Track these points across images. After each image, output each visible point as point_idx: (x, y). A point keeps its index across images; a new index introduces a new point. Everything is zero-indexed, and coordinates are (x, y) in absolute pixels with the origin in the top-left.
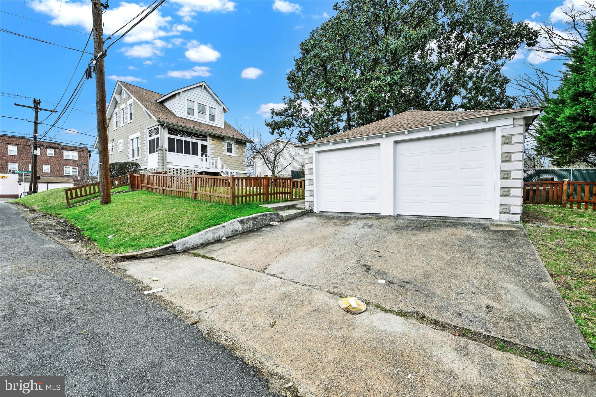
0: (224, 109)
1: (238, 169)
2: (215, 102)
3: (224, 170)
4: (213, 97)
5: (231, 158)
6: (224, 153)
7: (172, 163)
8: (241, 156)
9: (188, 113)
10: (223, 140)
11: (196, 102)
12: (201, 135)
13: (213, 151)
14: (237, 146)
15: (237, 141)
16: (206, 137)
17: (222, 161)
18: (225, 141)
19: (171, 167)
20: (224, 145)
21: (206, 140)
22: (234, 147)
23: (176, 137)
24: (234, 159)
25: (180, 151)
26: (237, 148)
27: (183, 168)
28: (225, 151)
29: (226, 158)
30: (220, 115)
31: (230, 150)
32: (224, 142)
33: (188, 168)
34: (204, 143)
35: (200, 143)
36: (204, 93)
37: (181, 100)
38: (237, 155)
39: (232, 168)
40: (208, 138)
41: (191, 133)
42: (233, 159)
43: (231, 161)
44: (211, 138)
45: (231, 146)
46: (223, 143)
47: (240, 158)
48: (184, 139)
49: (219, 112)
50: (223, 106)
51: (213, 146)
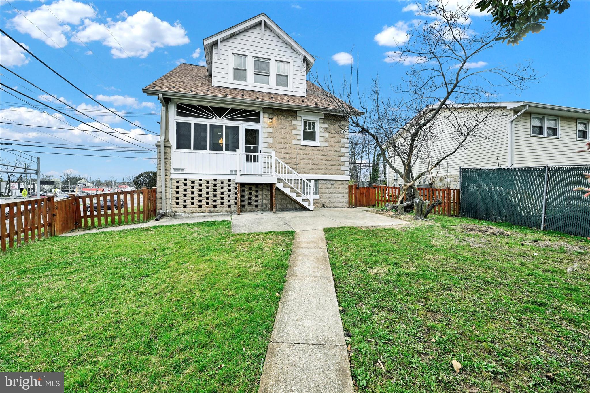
0: (305, 60)
1: (326, 171)
2: (290, 50)
3: (283, 176)
4: (284, 42)
5: (310, 152)
6: (294, 142)
7: (183, 170)
8: (336, 144)
9: (235, 78)
10: (293, 116)
11: (250, 55)
12: (245, 111)
13: (271, 140)
14: (326, 126)
15: (325, 115)
16: (258, 114)
17: (281, 158)
18: (299, 118)
19: (181, 177)
20: (296, 126)
21: (257, 121)
22: (319, 128)
23: (193, 121)
24: (319, 152)
25: (200, 146)
26: (326, 130)
27: (205, 178)
28: (298, 137)
29: (301, 151)
30: (299, 73)
31: (309, 135)
32: (296, 119)
33: (215, 177)
34: (252, 126)
35: (243, 126)
36: (266, 37)
37: (222, 57)
38: (326, 144)
39: (306, 170)
40: (261, 115)
41: (224, 110)
42: (315, 153)
43: (311, 157)
44: (266, 115)
45: (314, 128)
46: (294, 122)
47: (333, 149)
48: (209, 122)
49: (296, 68)
50: (303, 53)
51: (271, 130)
